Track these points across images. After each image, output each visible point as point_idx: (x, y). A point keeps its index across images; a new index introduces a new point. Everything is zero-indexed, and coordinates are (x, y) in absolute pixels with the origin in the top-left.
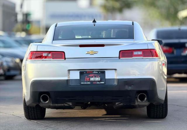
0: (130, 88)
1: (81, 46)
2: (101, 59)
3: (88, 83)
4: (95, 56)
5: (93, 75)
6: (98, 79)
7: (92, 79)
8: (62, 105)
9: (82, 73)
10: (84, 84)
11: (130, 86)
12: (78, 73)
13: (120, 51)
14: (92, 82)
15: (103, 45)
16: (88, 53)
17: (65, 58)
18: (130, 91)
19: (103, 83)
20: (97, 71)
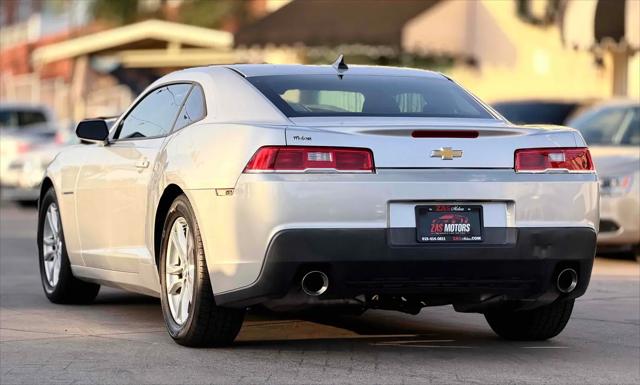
0: (543, 254)
1: (418, 134)
2: (473, 173)
3: (440, 239)
4: (456, 163)
5: (451, 217)
6: (464, 227)
7: (449, 228)
8: (341, 301)
9: (424, 209)
10: (429, 242)
11: (544, 246)
12: (410, 211)
13: (517, 151)
14: (449, 235)
15: (473, 134)
16: (438, 154)
17: (374, 169)
18: (544, 260)
19: (479, 238)
20: (462, 207)
